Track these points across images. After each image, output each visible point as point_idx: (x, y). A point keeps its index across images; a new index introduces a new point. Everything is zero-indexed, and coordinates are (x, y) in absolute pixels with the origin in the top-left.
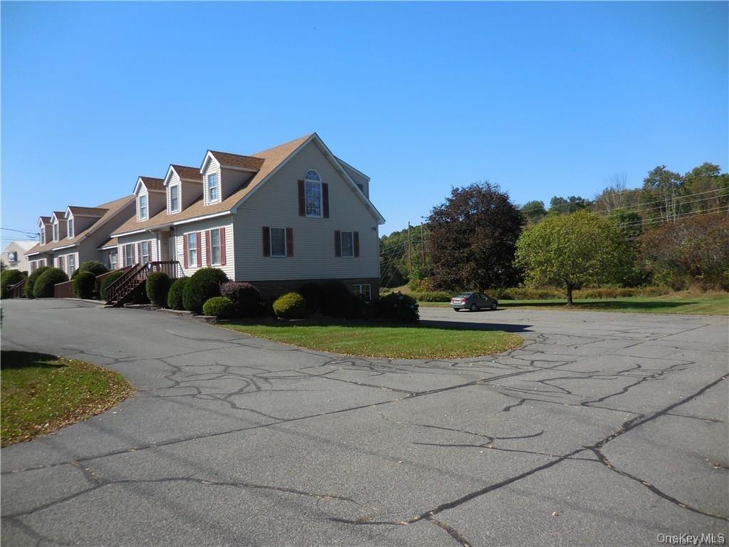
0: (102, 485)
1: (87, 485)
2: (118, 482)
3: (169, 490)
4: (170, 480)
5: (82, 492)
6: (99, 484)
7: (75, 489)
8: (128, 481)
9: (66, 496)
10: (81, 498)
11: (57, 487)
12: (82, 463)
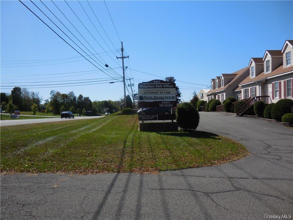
0: (239, 190)
1: (233, 188)
2: (245, 190)
3: (268, 200)
4: (269, 195)
5: (231, 191)
6: (238, 189)
7: (228, 189)
8: (249, 191)
9: (225, 191)
10: (231, 193)
11: (222, 186)
12: (231, 179)
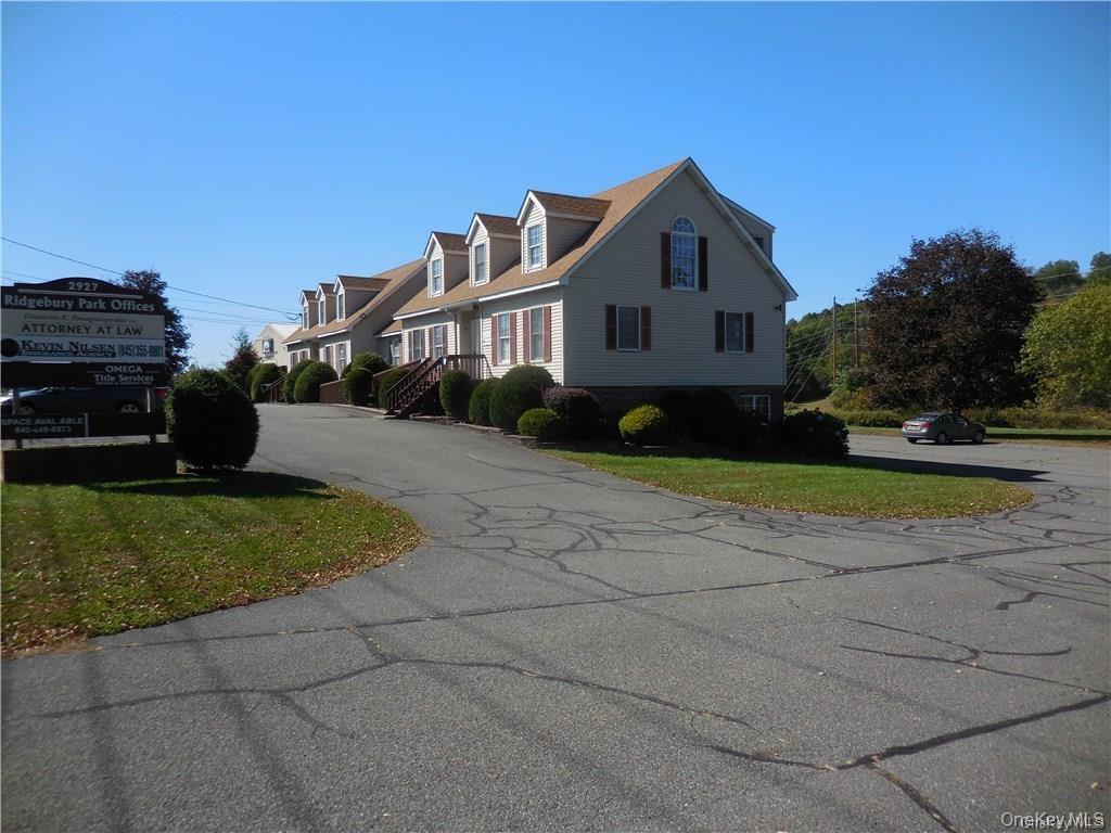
0: (391, 662)
1: (371, 660)
2: (411, 661)
3: (478, 679)
4: (480, 665)
5: (365, 670)
6: (386, 660)
7: (356, 664)
8: (424, 661)
9: (346, 672)
10: (365, 676)
11: (335, 660)
12: (366, 631)
